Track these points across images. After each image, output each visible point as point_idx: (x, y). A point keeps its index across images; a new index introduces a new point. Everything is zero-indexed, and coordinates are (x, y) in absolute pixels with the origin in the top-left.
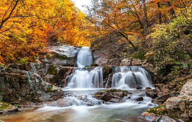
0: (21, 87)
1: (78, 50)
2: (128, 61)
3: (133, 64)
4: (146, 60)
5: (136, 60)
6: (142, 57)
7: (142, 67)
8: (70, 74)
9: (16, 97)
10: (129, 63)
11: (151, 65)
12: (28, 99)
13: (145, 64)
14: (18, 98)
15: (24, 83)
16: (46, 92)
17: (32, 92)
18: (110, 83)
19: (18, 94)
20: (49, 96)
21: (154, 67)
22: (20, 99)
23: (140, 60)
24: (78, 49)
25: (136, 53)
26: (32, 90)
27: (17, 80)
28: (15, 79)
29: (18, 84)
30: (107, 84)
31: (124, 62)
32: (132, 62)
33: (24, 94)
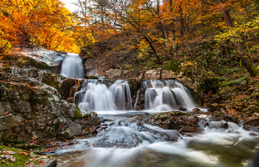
0: (34, 110)
1: (64, 58)
2: (157, 74)
3: (163, 78)
4: (181, 73)
5: (167, 72)
6: (176, 69)
7: (179, 82)
8: (79, 89)
9: (26, 131)
10: (159, 76)
11: (189, 79)
12: (50, 136)
13: (180, 77)
14: (31, 135)
15: (40, 103)
16: (74, 119)
17: (55, 121)
18: (143, 102)
19: (31, 125)
20: (80, 126)
21: (193, 82)
22: (36, 137)
23: (173, 73)
24: (63, 55)
25: (167, 63)
26: (56, 117)
27: (26, 97)
28: (20, 95)
29: (28, 104)
30: (136, 104)
31: (150, 74)
32: (163, 75)
33: (42, 125)
